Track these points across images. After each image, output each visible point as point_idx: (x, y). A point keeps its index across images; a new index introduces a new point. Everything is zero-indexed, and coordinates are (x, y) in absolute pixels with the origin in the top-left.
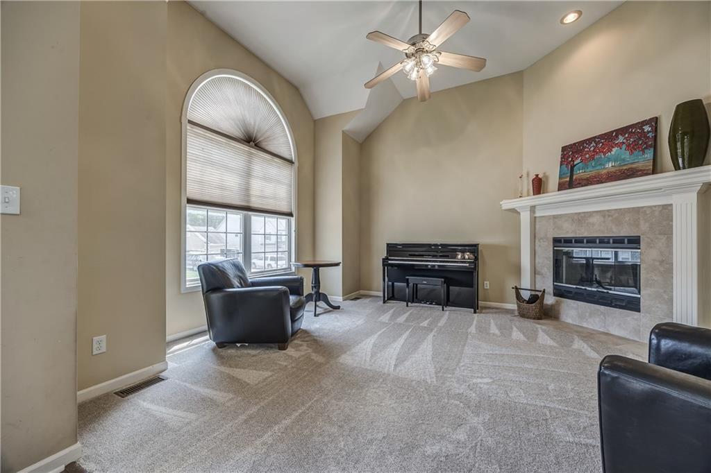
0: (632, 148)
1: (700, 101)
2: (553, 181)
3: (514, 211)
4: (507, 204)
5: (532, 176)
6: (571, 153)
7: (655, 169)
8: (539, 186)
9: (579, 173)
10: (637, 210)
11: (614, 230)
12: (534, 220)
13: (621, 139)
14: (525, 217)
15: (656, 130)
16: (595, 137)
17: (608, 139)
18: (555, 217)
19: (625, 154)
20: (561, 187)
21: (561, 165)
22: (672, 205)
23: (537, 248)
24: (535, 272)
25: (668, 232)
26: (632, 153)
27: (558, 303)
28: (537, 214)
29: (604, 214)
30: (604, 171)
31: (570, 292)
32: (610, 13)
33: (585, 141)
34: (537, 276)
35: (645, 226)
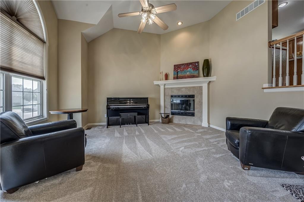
0: (194, 69)
1: (208, 60)
2: (171, 75)
3: (158, 85)
4: (156, 83)
5: (164, 74)
6: (177, 67)
7: (198, 76)
8: (167, 77)
9: (179, 75)
10: (194, 87)
11: (188, 93)
12: (165, 88)
13: (190, 66)
14: (162, 88)
15: (198, 65)
16: (184, 64)
17: (188, 65)
18: (172, 88)
19: (192, 71)
20: (174, 78)
21: (174, 71)
22: (202, 86)
23: (166, 99)
24: (165, 107)
25: (201, 94)
26: (193, 71)
27: (172, 117)
28: (166, 87)
29: (186, 88)
30: (186, 75)
31: (176, 113)
33: (180, 65)
34: (166, 109)
35: (196, 92)
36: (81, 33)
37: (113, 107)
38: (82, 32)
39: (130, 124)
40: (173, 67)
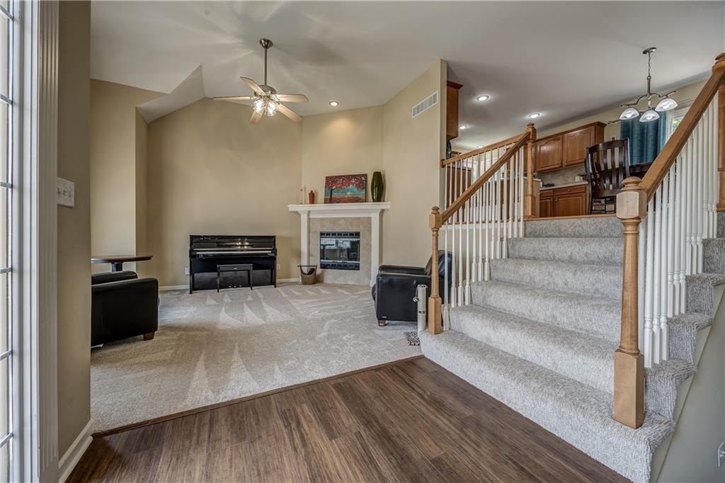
0: (358, 186)
1: (380, 173)
2: (321, 195)
3: (297, 213)
4: (292, 208)
5: (308, 192)
6: (331, 181)
7: (365, 201)
8: (313, 198)
9: (335, 195)
10: (359, 219)
11: (350, 228)
12: (309, 219)
13: (353, 181)
14: (304, 218)
15: (366, 179)
16: (342, 176)
17: (348, 178)
18: (321, 219)
19: (355, 189)
20: (326, 201)
21: (326, 187)
22: (371, 218)
23: (311, 238)
24: (309, 254)
25: (370, 231)
26: (358, 190)
27: (323, 273)
28: (311, 217)
29: (346, 219)
30: (347, 196)
31: (329, 265)
32: (350, 110)
33: (336, 177)
34: (311, 258)
35: (361, 227)
36: (136, 108)
37: (202, 252)
38: (138, 106)
39: (238, 287)
40: (324, 181)
